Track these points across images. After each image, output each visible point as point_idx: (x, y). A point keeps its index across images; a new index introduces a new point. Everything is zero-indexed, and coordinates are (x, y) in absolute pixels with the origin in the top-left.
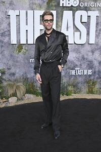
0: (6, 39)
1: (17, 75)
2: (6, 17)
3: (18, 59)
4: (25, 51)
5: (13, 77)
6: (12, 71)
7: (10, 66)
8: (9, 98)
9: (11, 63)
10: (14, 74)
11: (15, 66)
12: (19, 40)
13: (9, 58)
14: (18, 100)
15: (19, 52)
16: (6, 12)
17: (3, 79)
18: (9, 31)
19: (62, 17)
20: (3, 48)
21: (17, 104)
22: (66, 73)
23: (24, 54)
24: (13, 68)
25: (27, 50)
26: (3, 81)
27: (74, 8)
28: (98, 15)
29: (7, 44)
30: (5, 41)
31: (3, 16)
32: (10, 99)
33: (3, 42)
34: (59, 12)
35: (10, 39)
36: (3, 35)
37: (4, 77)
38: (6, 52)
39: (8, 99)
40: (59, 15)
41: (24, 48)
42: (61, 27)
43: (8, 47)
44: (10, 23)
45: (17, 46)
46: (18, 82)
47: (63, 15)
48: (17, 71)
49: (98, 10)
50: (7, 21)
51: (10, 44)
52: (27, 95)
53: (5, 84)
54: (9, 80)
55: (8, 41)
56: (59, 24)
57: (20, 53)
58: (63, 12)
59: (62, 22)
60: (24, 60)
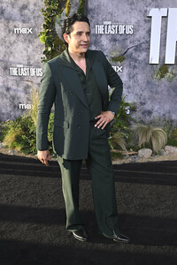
0: (142, 56)
1: (155, 114)
2: (145, 21)
3: (159, 89)
4: (171, 76)
5: (148, 117)
6: (148, 107)
7: (144, 99)
8: (139, 149)
9: (146, 94)
10: (150, 113)
11: (153, 99)
12: (162, 58)
13: (144, 85)
14: (154, 154)
15: (162, 76)
16: (146, 11)
17: (132, 120)
18: (148, 42)
20: (136, 71)
21: (151, 160)
23: (170, 80)
24: (149, 102)
25: (175, 75)
26: (132, 122)
29: (143, 64)
30: (140, 58)
31: (141, 18)
32: (140, 151)
33: (136, 60)
35: (148, 56)
36: (137, 48)
37: (133, 116)
38: (139, 77)
39: (137, 151)
41: (170, 70)
43: (143, 68)
44: (150, 30)
45: (158, 66)
46: (155, 126)
48: (156, 108)
50: (145, 26)
51: (148, 63)
52: (168, 147)
53: (134, 127)
54: (142, 122)
55: (145, 59)
57: (163, 79)
60: (168, 91)
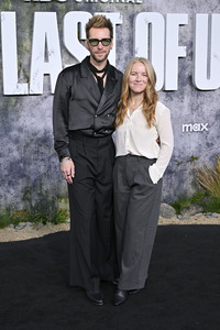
19: (32, 27)
22: (50, 167)
27: (60, 5)
28: (121, 22)
34: (24, 14)
40: (25, 24)
42: (30, 52)
47: (32, 22)
49: (120, 9)
56: (26, 44)
58: (33, 15)
59: (31, 40)
